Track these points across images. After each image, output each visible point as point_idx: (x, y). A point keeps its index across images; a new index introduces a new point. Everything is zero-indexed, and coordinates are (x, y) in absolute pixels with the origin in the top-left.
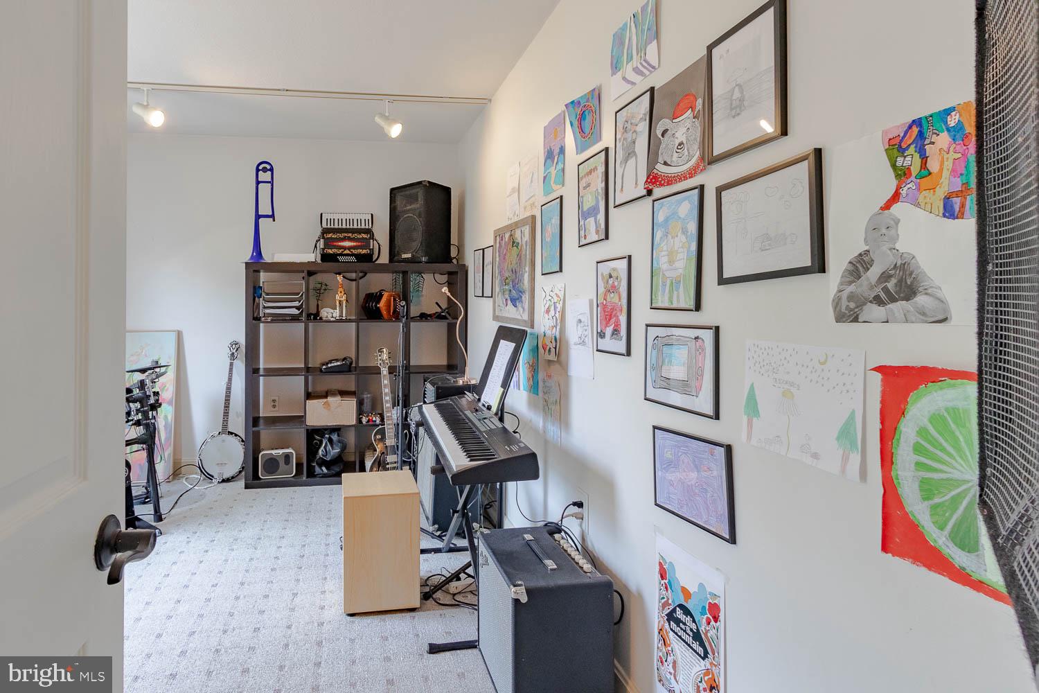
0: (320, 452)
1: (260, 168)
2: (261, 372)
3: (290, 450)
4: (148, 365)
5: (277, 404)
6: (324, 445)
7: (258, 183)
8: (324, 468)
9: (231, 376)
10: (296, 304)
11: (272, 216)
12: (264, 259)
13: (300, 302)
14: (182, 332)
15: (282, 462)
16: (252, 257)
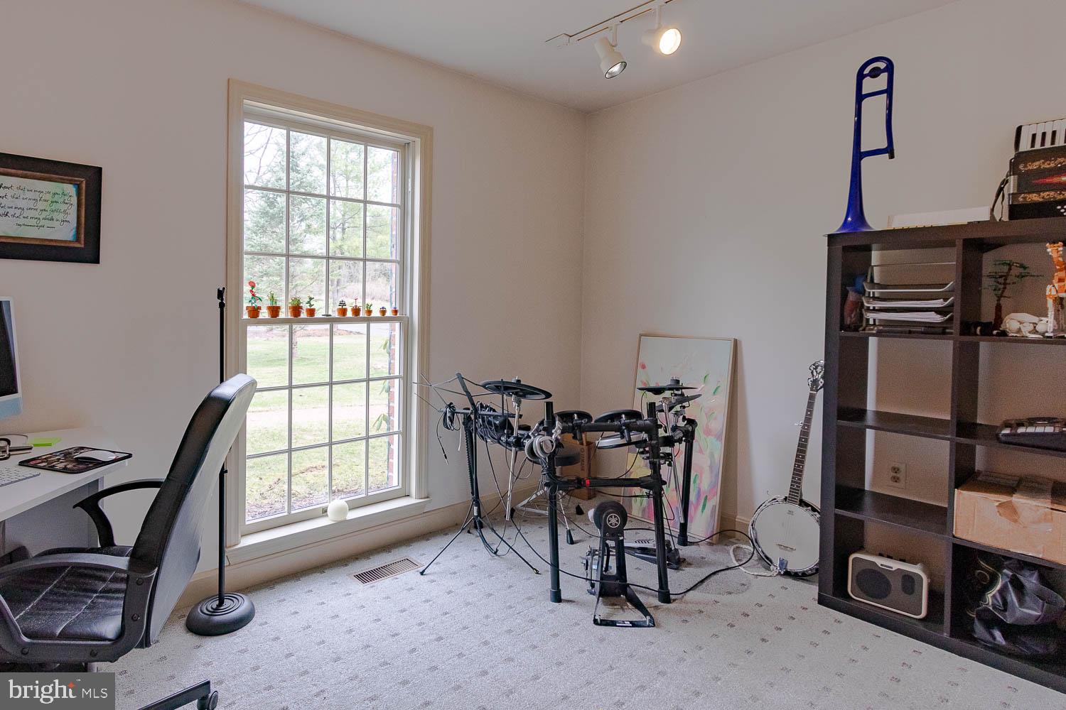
0: (990, 597)
1: (866, 71)
2: (870, 418)
3: (916, 569)
4: (665, 382)
5: (901, 475)
6: (999, 587)
7: (860, 97)
8: (997, 634)
9: (811, 415)
10: (938, 303)
11: (889, 150)
12: (869, 227)
13: (945, 300)
14: (740, 342)
15: (896, 584)
16: (845, 223)
